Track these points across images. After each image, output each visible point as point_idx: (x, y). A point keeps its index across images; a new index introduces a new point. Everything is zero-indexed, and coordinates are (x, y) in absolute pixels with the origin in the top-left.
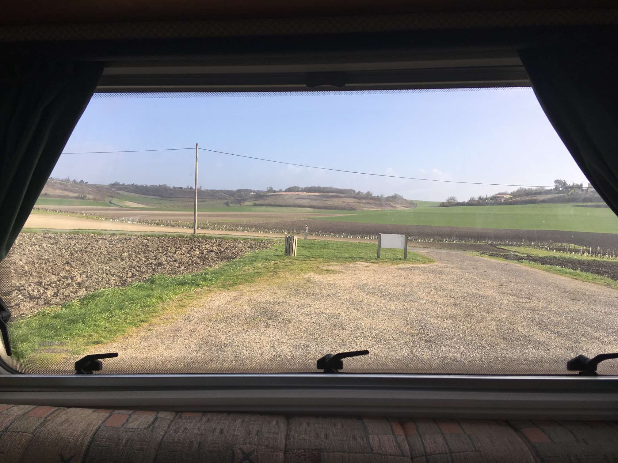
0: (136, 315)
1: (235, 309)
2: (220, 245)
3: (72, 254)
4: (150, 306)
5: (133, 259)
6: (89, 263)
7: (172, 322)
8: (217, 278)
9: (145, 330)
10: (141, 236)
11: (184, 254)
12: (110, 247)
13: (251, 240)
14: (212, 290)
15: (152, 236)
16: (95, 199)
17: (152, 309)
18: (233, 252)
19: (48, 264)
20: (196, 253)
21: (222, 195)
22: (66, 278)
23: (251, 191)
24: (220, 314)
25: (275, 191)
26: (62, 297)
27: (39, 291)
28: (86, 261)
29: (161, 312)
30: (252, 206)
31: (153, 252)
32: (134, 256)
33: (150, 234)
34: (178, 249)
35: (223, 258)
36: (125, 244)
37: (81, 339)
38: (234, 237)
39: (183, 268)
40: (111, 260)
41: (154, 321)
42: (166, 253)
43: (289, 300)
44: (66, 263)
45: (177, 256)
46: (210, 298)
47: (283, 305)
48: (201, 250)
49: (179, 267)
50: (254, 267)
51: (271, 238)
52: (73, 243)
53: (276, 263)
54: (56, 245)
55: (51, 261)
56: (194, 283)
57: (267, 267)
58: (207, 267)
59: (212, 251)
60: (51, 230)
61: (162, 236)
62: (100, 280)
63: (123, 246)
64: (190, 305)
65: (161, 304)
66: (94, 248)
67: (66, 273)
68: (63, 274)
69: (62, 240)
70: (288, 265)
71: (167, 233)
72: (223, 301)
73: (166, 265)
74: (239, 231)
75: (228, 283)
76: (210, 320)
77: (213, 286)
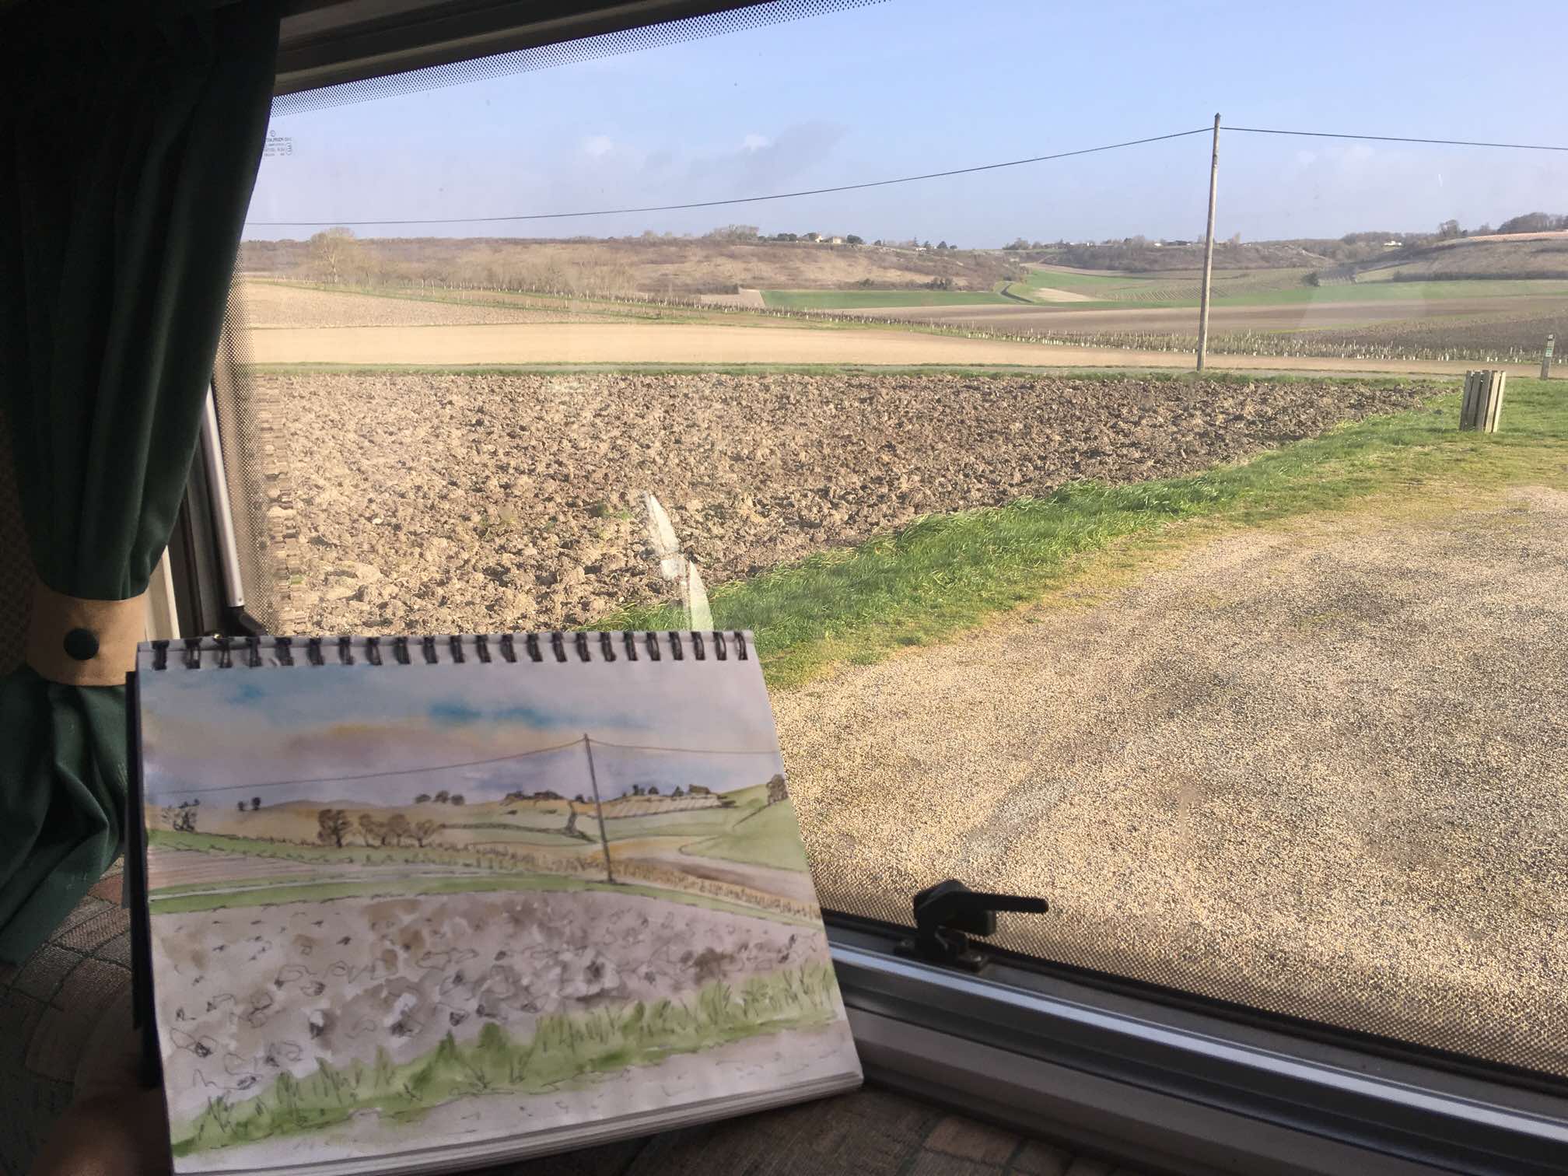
0: (1008, 580)
1: (1266, 581)
2: (1264, 401)
3: (900, 425)
4: (1044, 561)
5: (1032, 439)
6: (933, 448)
7: (1089, 606)
8: (1233, 495)
9: (1021, 621)
10: (1060, 378)
11: (1161, 426)
12: (983, 407)
13: (1365, 383)
14: (1212, 527)
15: (1089, 377)
16: (970, 288)
17: (1048, 568)
18: (1300, 421)
19: (849, 448)
20: (1194, 422)
21: (1299, 254)
22: (879, 480)
23: (1387, 237)
24: (1220, 593)
25: (1465, 232)
26: (863, 527)
27: (820, 510)
28: (929, 442)
29: (1069, 579)
30: (1388, 281)
31: (1084, 422)
32: (1035, 430)
33: (1084, 372)
34: (1147, 411)
35: (1266, 438)
36: (1019, 399)
37: (878, 630)
38: (1311, 375)
39: (1151, 463)
40: (981, 441)
41: (1047, 598)
42: (1116, 424)
43: (1439, 566)
44: (886, 446)
45: (1142, 433)
46: (1204, 549)
47: (1418, 578)
48: (1210, 415)
49: (1141, 461)
50: (1353, 465)
51: (1427, 378)
52: (905, 397)
53: (1426, 454)
54: (871, 404)
55: (855, 441)
56: (1166, 507)
57: (1392, 466)
58: (1217, 462)
59: (1239, 418)
60: (864, 368)
61: (1113, 378)
62: (950, 489)
63: (1015, 406)
64: (1146, 564)
65: (1074, 556)
66: (948, 410)
67: (880, 469)
68: (874, 472)
69: (884, 391)
70: (1464, 460)
71: (1125, 370)
72: (1236, 559)
73: (1109, 455)
74: (1340, 356)
75: (1263, 509)
76: (1189, 607)
77: (1217, 515)
